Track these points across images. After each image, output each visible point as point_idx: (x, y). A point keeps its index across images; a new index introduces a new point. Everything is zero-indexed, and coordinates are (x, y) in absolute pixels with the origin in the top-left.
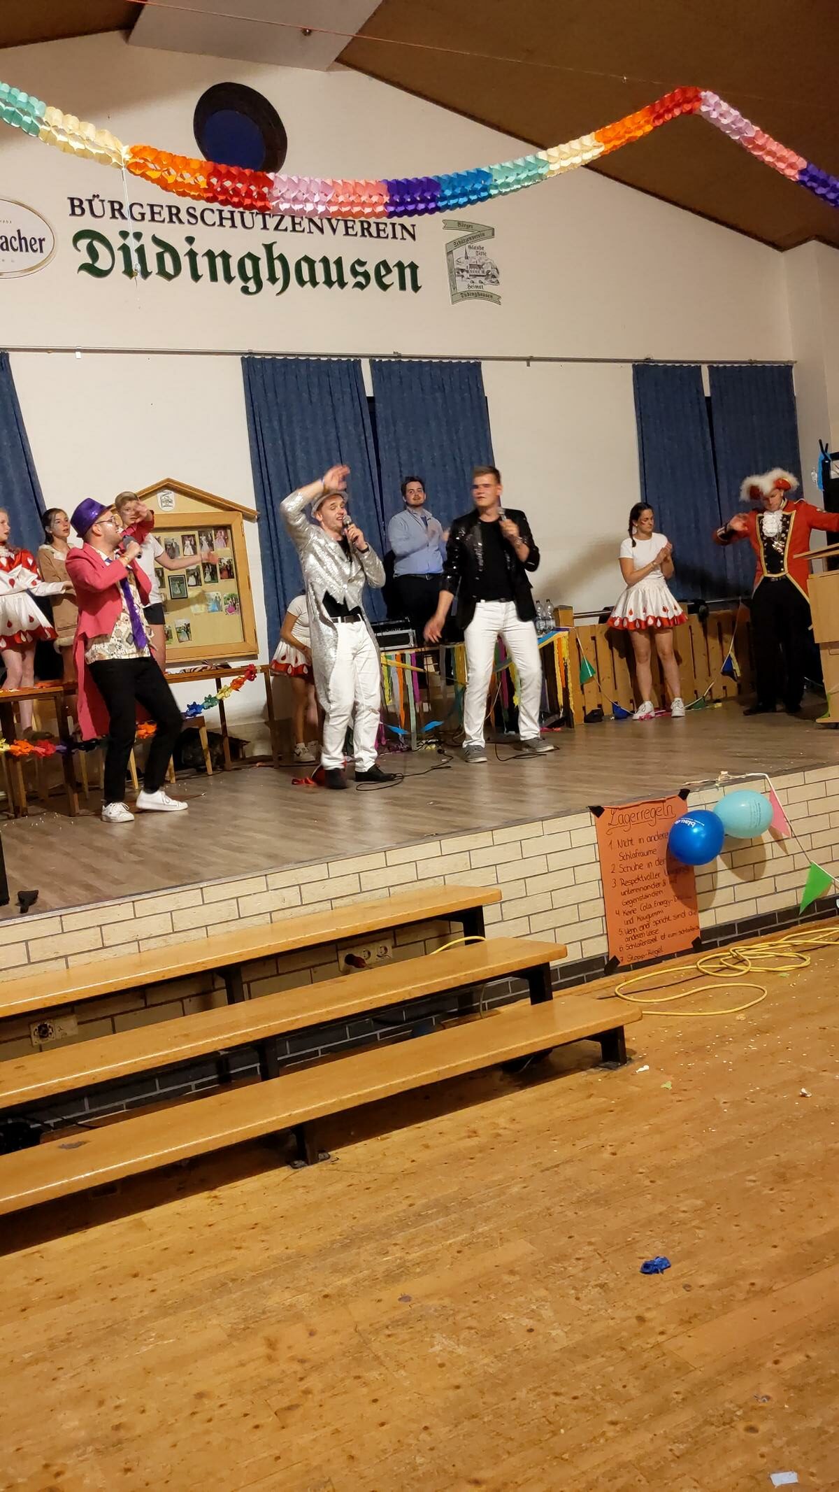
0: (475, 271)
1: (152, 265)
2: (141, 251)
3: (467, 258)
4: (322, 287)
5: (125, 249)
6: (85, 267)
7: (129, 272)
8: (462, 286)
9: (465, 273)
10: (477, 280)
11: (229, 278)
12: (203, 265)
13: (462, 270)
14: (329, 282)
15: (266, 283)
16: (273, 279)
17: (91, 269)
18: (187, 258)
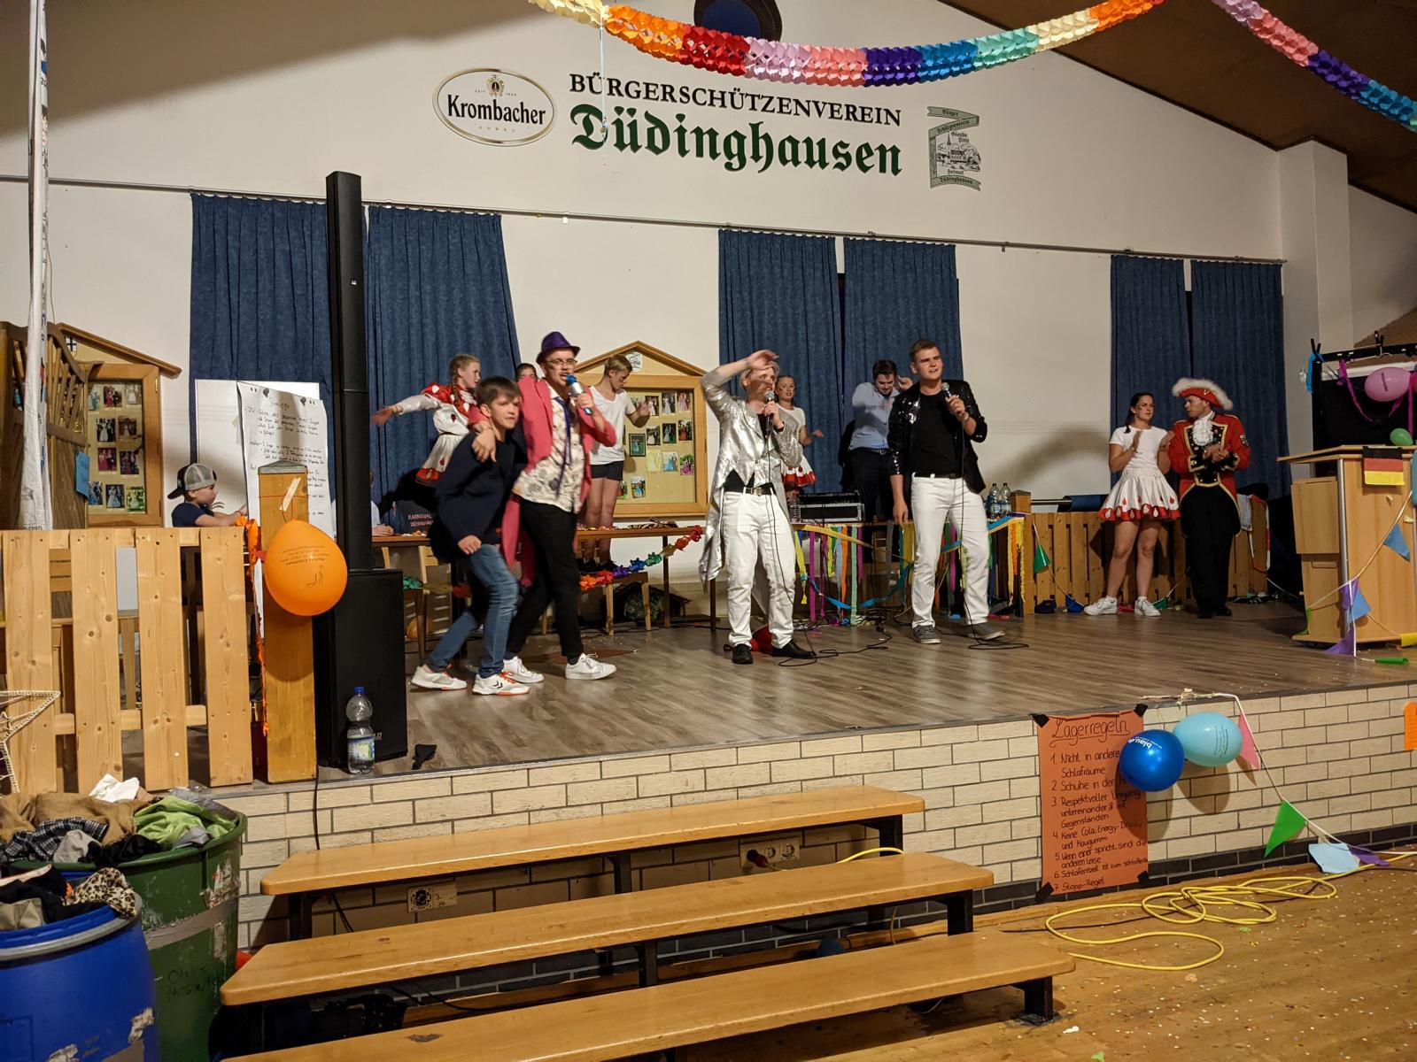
0: (956, 157)
1: (642, 139)
2: (633, 125)
3: (949, 144)
4: (803, 166)
5: (618, 123)
6: (579, 139)
7: (620, 145)
8: (942, 170)
9: (946, 159)
10: (957, 166)
11: (714, 155)
12: (690, 141)
13: (944, 156)
14: (810, 162)
15: (749, 161)
16: (756, 157)
17: (585, 141)
18: (676, 133)
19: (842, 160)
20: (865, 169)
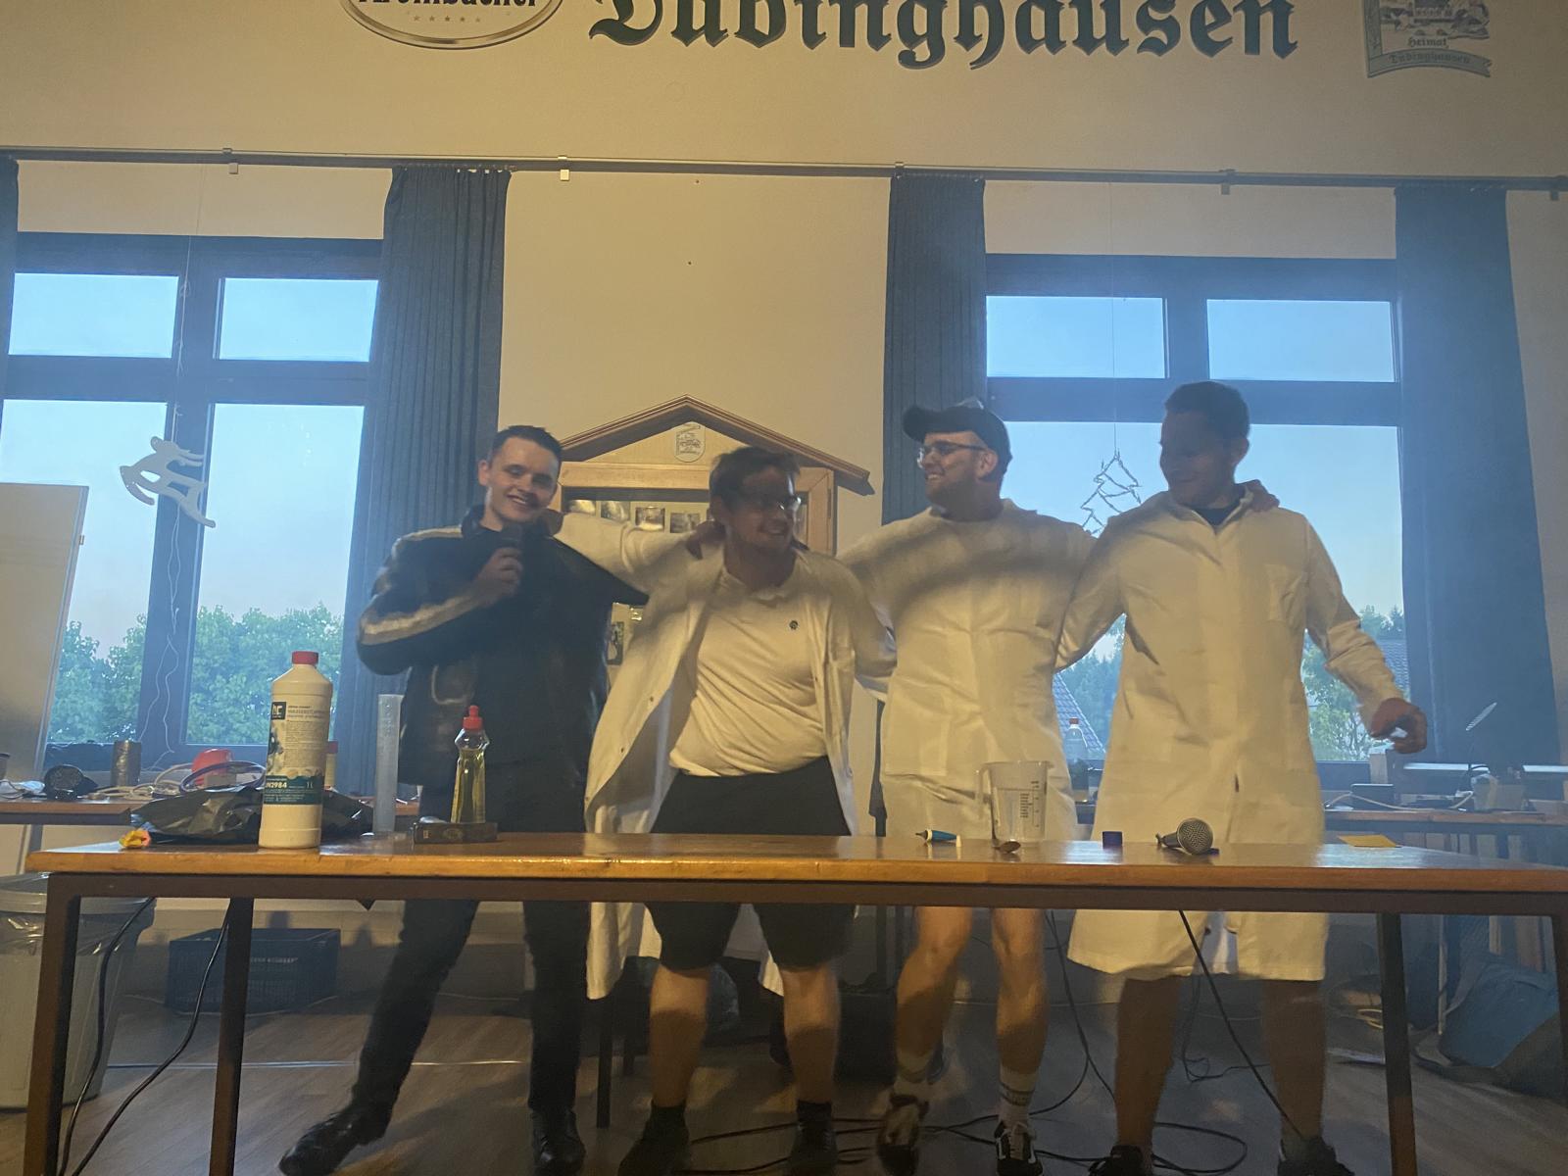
1: (730, 20)
4: (1071, 50)
6: (606, 27)
7: (685, 33)
11: (877, 39)
12: (829, 17)
14: (1087, 43)
15: (952, 46)
16: (967, 38)
17: (615, 30)
19: (1161, 35)
20: (1210, 48)
